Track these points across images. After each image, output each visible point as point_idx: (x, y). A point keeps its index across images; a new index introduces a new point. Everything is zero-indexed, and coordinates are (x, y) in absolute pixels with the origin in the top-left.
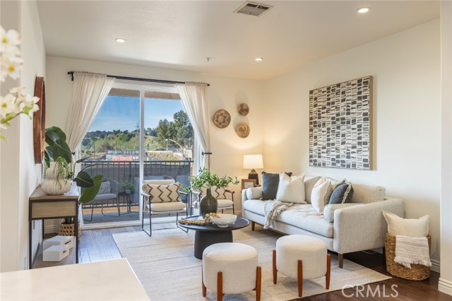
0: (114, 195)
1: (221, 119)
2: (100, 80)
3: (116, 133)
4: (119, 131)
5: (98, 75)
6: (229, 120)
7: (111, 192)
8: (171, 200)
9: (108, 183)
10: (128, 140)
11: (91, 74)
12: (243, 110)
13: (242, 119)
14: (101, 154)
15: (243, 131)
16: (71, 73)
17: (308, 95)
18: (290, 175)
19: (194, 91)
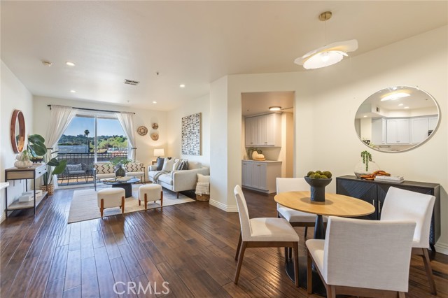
0: (83, 171)
1: (142, 131)
2: (68, 110)
3: (115, 137)
4: (117, 136)
5: (66, 107)
6: (147, 131)
7: (83, 170)
8: (110, 172)
9: (80, 164)
10: (123, 141)
11: (62, 107)
12: (155, 127)
13: (154, 131)
14: (104, 150)
15: (155, 137)
16: (50, 106)
17: (181, 120)
18: (170, 159)
19: (126, 116)
